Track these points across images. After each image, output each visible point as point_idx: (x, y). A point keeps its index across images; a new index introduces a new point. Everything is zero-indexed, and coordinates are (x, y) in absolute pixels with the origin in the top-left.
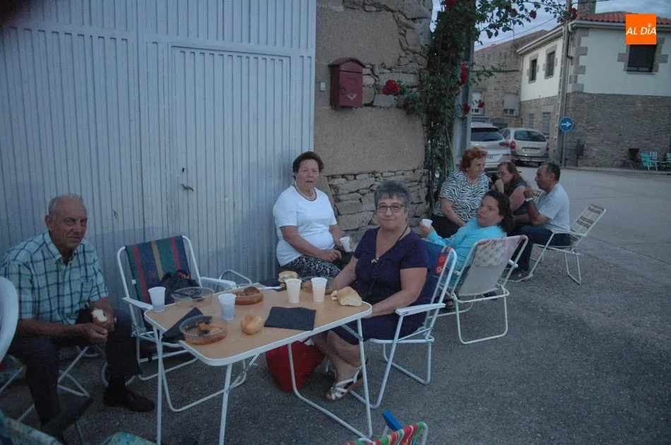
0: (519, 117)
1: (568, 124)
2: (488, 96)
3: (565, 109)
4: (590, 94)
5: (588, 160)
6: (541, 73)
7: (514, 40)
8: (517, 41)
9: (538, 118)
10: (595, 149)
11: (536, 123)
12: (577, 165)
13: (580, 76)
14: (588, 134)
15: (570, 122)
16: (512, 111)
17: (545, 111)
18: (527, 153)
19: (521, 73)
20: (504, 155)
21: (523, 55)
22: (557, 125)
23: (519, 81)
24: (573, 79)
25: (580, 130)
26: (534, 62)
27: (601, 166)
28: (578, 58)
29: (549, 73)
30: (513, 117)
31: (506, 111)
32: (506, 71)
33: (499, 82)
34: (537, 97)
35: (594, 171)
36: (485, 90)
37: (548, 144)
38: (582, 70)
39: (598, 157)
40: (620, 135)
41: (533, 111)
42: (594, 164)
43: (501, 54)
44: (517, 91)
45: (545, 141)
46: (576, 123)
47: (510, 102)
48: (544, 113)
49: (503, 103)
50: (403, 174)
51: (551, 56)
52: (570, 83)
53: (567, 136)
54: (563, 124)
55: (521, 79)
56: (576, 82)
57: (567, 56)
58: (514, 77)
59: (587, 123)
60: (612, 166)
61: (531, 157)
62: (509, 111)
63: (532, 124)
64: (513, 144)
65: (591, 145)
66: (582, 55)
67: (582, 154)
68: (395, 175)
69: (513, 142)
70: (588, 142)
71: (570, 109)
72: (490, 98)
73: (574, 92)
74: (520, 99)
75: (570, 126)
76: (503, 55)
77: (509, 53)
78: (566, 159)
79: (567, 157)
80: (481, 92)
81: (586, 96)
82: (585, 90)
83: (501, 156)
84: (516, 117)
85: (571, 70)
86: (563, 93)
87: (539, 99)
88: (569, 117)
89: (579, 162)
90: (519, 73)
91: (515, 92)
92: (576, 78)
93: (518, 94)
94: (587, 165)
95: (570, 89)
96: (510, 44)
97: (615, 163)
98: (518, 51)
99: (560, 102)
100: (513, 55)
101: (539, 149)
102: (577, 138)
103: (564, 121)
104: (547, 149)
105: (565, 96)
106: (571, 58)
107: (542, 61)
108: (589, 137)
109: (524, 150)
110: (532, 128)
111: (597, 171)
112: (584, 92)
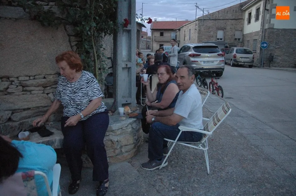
0: (243, 42)
1: (265, 45)
2: (226, 32)
3: (264, 37)
4: (277, 29)
5: (276, 64)
6: (253, 19)
7: (241, 3)
8: (242, 4)
9: (251, 42)
10: (280, 58)
11: (250, 45)
12: (269, 67)
13: (272, 19)
14: (276, 50)
15: (266, 43)
16: (239, 39)
17: (254, 39)
18: (243, 60)
19: (244, 20)
20: (220, 61)
21: (245, 11)
22: (259, 46)
23: (243, 24)
24: (268, 21)
25: (272, 48)
26: (250, 14)
27: (283, 67)
28: (271, 10)
29: (257, 19)
30: (240, 42)
31: (236, 39)
32: (237, 19)
33: (232, 25)
34: (251, 32)
35: (279, 70)
36: (225, 29)
37: (254, 56)
38: (274, 16)
39: (281, 62)
40: (294, 51)
41: (248, 39)
42: (279, 66)
43: (233, 11)
44: (242, 29)
45: (252, 54)
46: (270, 44)
47: (238, 35)
48: (254, 40)
49: (234, 35)
50: (44, 78)
51: (258, 10)
52: (267, 23)
53: (264, 51)
54: (262, 45)
55: (244, 23)
56: (270, 23)
57: (265, 9)
58: (241, 22)
59: (276, 44)
60: (289, 67)
61: (244, 62)
62: (237, 39)
63: (248, 45)
64: (235, 56)
65: (278, 56)
66: (273, 8)
67: (272, 61)
68: (34, 79)
69: (235, 54)
70: (276, 54)
71: (267, 37)
72: (228, 33)
73: (269, 29)
74: (243, 33)
75: (266, 46)
76: (235, 11)
77: (238, 10)
78: (264, 64)
79: (264, 62)
80: (223, 30)
81: (275, 30)
82: (275, 27)
83: (218, 62)
84: (241, 42)
85: (268, 16)
86: (263, 29)
87: (251, 33)
88: (266, 41)
89: (271, 65)
90: (243, 20)
91: (240, 29)
92: (270, 20)
93: (242, 30)
94: (275, 67)
95: (267, 26)
96: (238, 5)
97: (291, 65)
98: (242, 9)
99: (261, 34)
100: (240, 11)
101: (249, 58)
102: (270, 52)
103: (263, 43)
104: (253, 58)
105: (264, 30)
106: (268, 10)
107: (254, 13)
108: (277, 52)
109: (241, 58)
110: (248, 47)
111: (281, 70)
112: (274, 28)
